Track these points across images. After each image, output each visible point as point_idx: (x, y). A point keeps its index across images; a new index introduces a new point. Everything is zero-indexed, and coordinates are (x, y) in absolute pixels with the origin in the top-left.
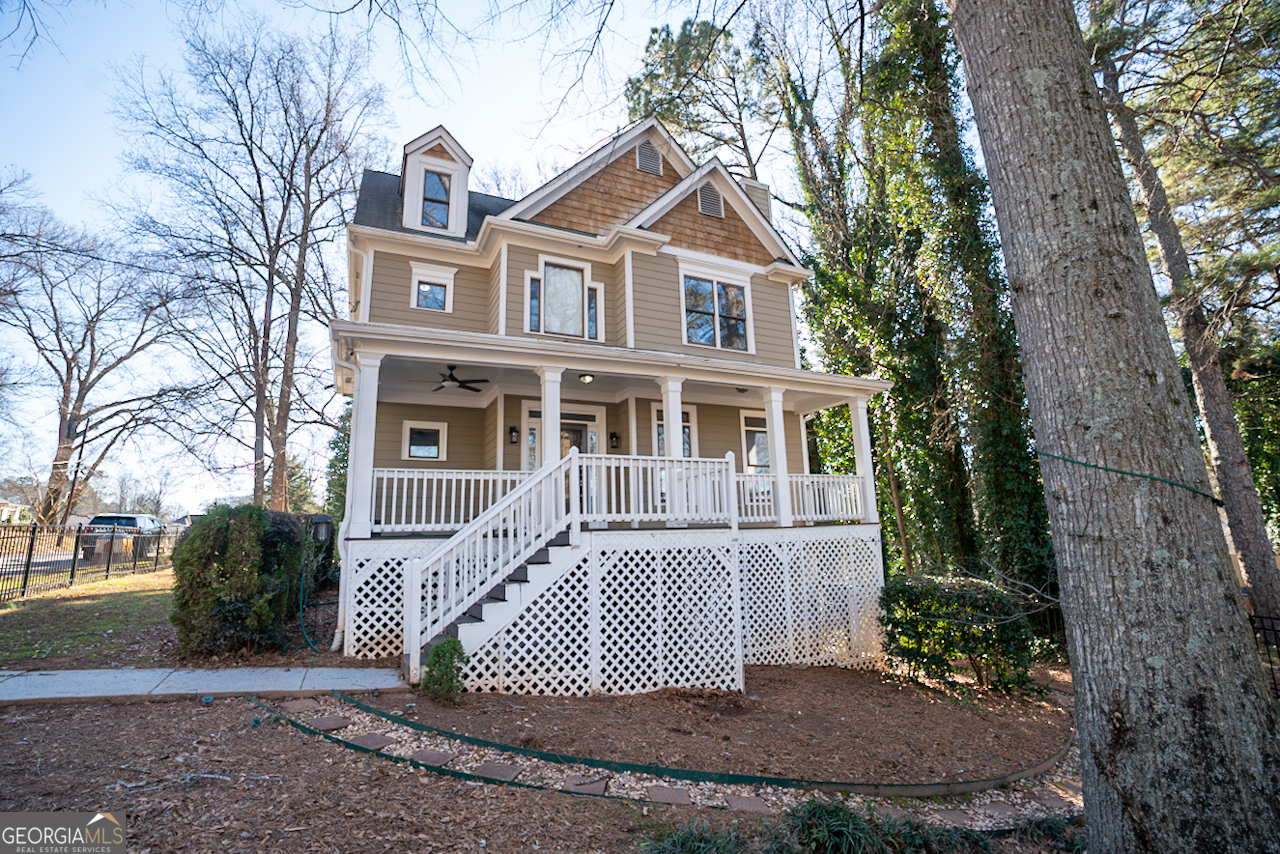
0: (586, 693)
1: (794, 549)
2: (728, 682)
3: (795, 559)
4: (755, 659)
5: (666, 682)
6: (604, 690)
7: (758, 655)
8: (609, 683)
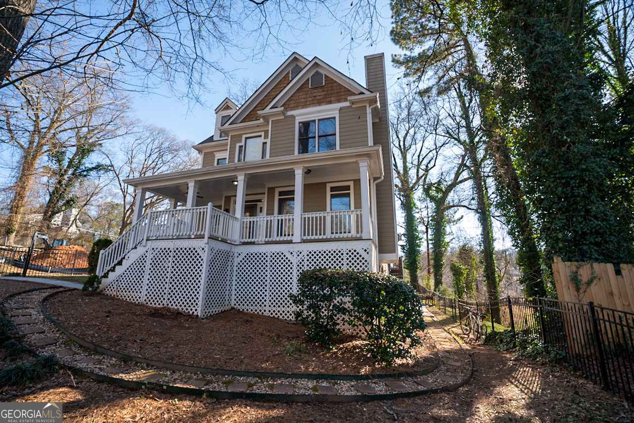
0: (139, 303)
1: (301, 256)
2: (194, 310)
3: (301, 261)
4: (270, 314)
5: (168, 305)
6: (145, 303)
7: (272, 311)
8: (147, 300)
